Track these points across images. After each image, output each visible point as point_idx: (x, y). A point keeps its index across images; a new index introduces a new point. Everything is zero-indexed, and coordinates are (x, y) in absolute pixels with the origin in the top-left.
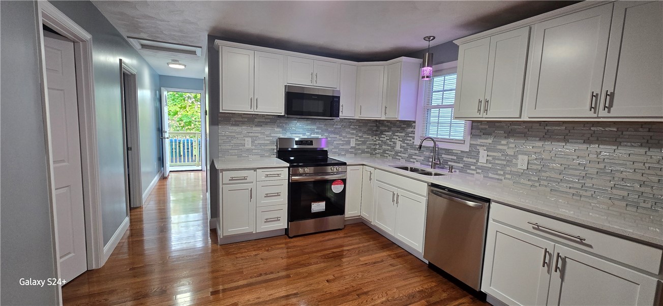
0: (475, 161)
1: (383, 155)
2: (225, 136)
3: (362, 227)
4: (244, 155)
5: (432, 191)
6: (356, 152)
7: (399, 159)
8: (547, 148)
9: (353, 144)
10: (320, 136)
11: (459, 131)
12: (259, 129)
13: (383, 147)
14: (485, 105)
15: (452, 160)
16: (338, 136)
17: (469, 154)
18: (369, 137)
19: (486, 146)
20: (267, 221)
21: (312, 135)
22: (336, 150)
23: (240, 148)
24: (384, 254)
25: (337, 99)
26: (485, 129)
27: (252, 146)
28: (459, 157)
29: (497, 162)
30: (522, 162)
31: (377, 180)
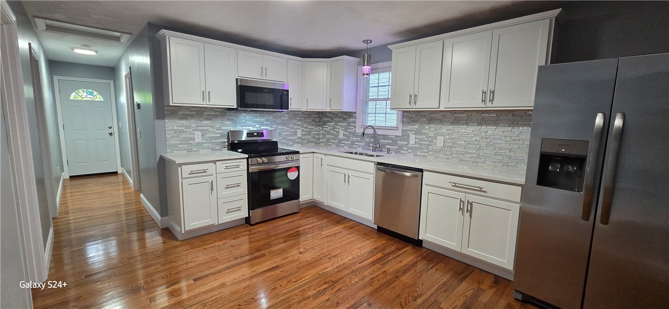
0: (406, 143)
1: (327, 144)
2: (173, 130)
3: (316, 209)
4: (193, 149)
5: (378, 169)
6: (302, 142)
7: (343, 146)
8: (456, 130)
9: (299, 134)
10: (269, 128)
11: (393, 120)
12: (208, 122)
13: (327, 136)
14: (414, 98)
15: (389, 144)
16: (285, 128)
17: (401, 138)
18: (313, 127)
19: (414, 131)
20: (229, 212)
21: (262, 128)
22: (283, 141)
23: (190, 142)
24: (336, 229)
25: (286, 93)
26: (413, 118)
27: (202, 140)
28: (394, 141)
29: (423, 143)
30: (440, 141)
31: (328, 165)
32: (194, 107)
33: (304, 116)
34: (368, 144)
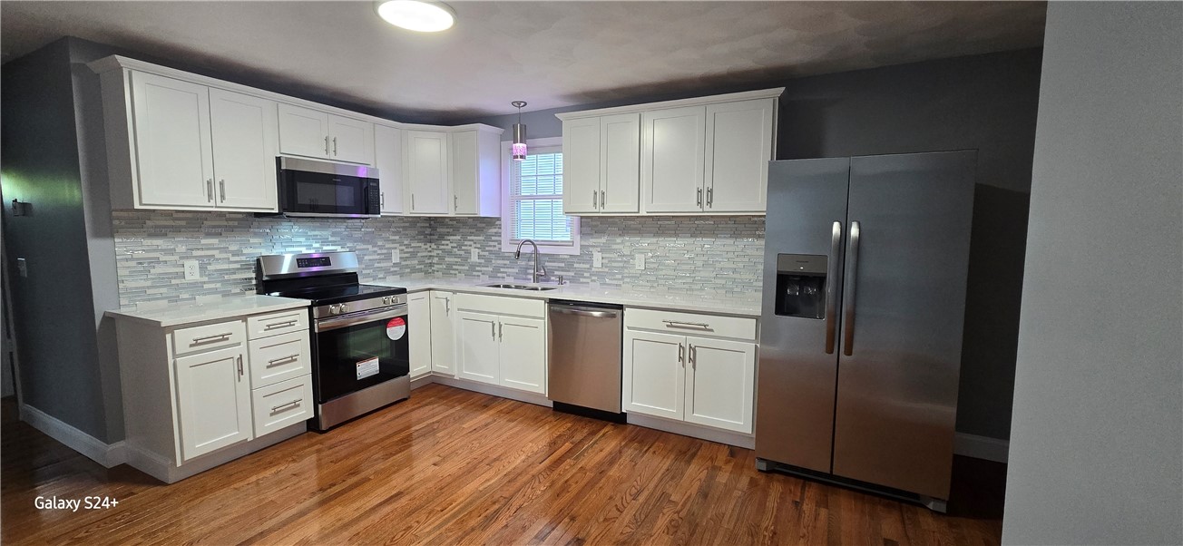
0: (588, 266)
1: (448, 272)
2: (133, 259)
3: (439, 389)
4: (182, 296)
6: (401, 271)
7: (479, 276)
8: (661, 244)
9: (396, 258)
10: (339, 249)
11: (565, 230)
12: (214, 241)
13: (446, 259)
14: (600, 197)
15: (560, 269)
16: (370, 247)
17: (580, 258)
18: (420, 244)
19: (599, 246)
20: (275, 412)
21: (325, 248)
22: (368, 271)
23: (174, 282)
24: (483, 417)
25: (375, 184)
26: (596, 226)
27: (201, 276)
28: (569, 262)
29: (614, 264)
30: (639, 263)
31: (459, 310)
32: (183, 211)
33: (402, 225)
34: (524, 271)
